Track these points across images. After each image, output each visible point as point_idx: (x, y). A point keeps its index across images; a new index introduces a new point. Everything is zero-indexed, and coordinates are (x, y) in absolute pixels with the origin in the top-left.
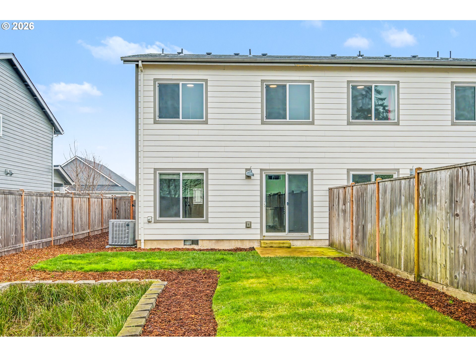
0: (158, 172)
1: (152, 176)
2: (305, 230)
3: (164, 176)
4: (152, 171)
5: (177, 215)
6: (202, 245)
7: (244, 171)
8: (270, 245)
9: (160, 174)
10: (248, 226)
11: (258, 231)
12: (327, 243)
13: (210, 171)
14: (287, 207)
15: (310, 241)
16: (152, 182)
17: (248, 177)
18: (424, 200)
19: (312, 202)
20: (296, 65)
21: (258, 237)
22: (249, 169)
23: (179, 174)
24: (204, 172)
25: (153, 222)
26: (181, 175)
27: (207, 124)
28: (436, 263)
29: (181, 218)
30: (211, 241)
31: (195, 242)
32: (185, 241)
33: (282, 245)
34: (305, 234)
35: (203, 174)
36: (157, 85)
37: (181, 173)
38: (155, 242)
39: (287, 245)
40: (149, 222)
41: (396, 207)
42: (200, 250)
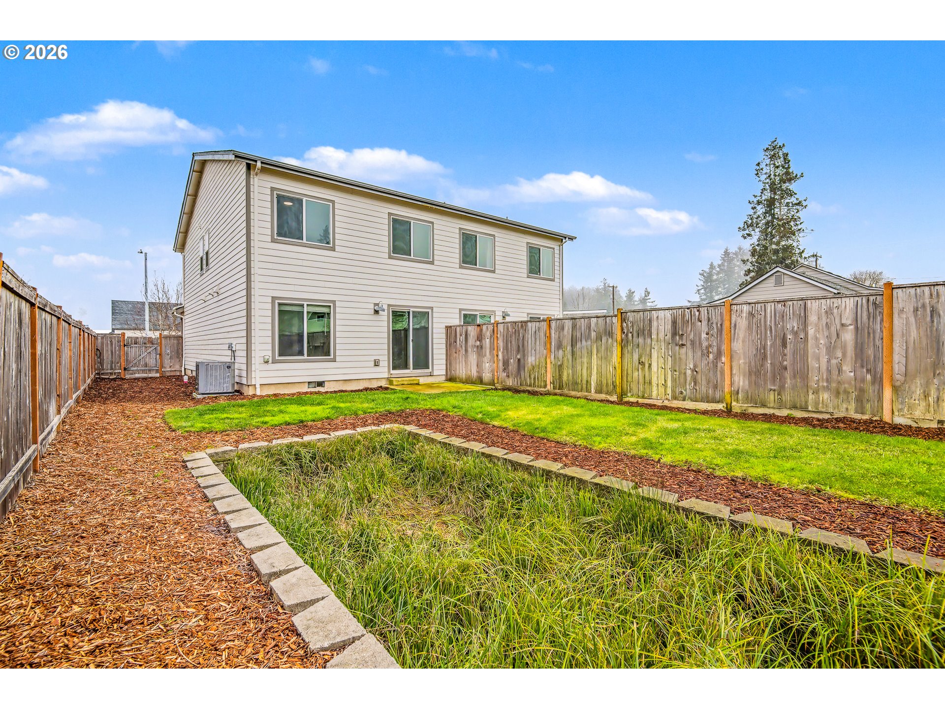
0: (277, 301)
1: (269, 306)
2: (426, 366)
3: (284, 306)
4: (270, 300)
5: (301, 353)
6: (328, 387)
7: (372, 306)
8: (402, 383)
9: (280, 304)
10: (376, 364)
11: (386, 369)
12: (444, 378)
13: (337, 304)
14: (411, 343)
15: (430, 377)
16: (269, 313)
17: (376, 312)
18: (630, 335)
19: (432, 339)
20: (423, 204)
21: (386, 375)
22: (377, 304)
23: (302, 306)
24: (332, 305)
25: (270, 361)
26: (305, 306)
27: (334, 251)
28: (650, 383)
29: (305, 357)
30: (338, 382)
31: (321, 384)
32: (309, 382)
33: (412, 382)
34: (426, 371)
35: (330, 306)
36: (275, 196)
37: (305, 304)
38: (272, 387)
39: (415, 382)
40: (267, 362)
41: (581, 341)
42: (327, 392)
